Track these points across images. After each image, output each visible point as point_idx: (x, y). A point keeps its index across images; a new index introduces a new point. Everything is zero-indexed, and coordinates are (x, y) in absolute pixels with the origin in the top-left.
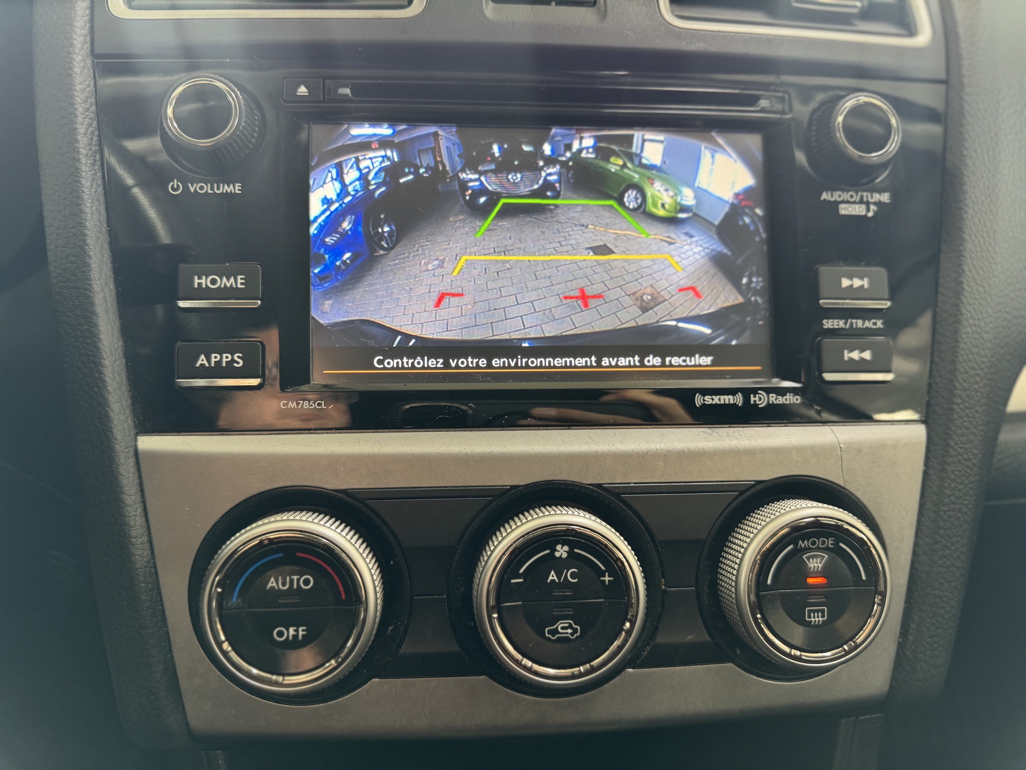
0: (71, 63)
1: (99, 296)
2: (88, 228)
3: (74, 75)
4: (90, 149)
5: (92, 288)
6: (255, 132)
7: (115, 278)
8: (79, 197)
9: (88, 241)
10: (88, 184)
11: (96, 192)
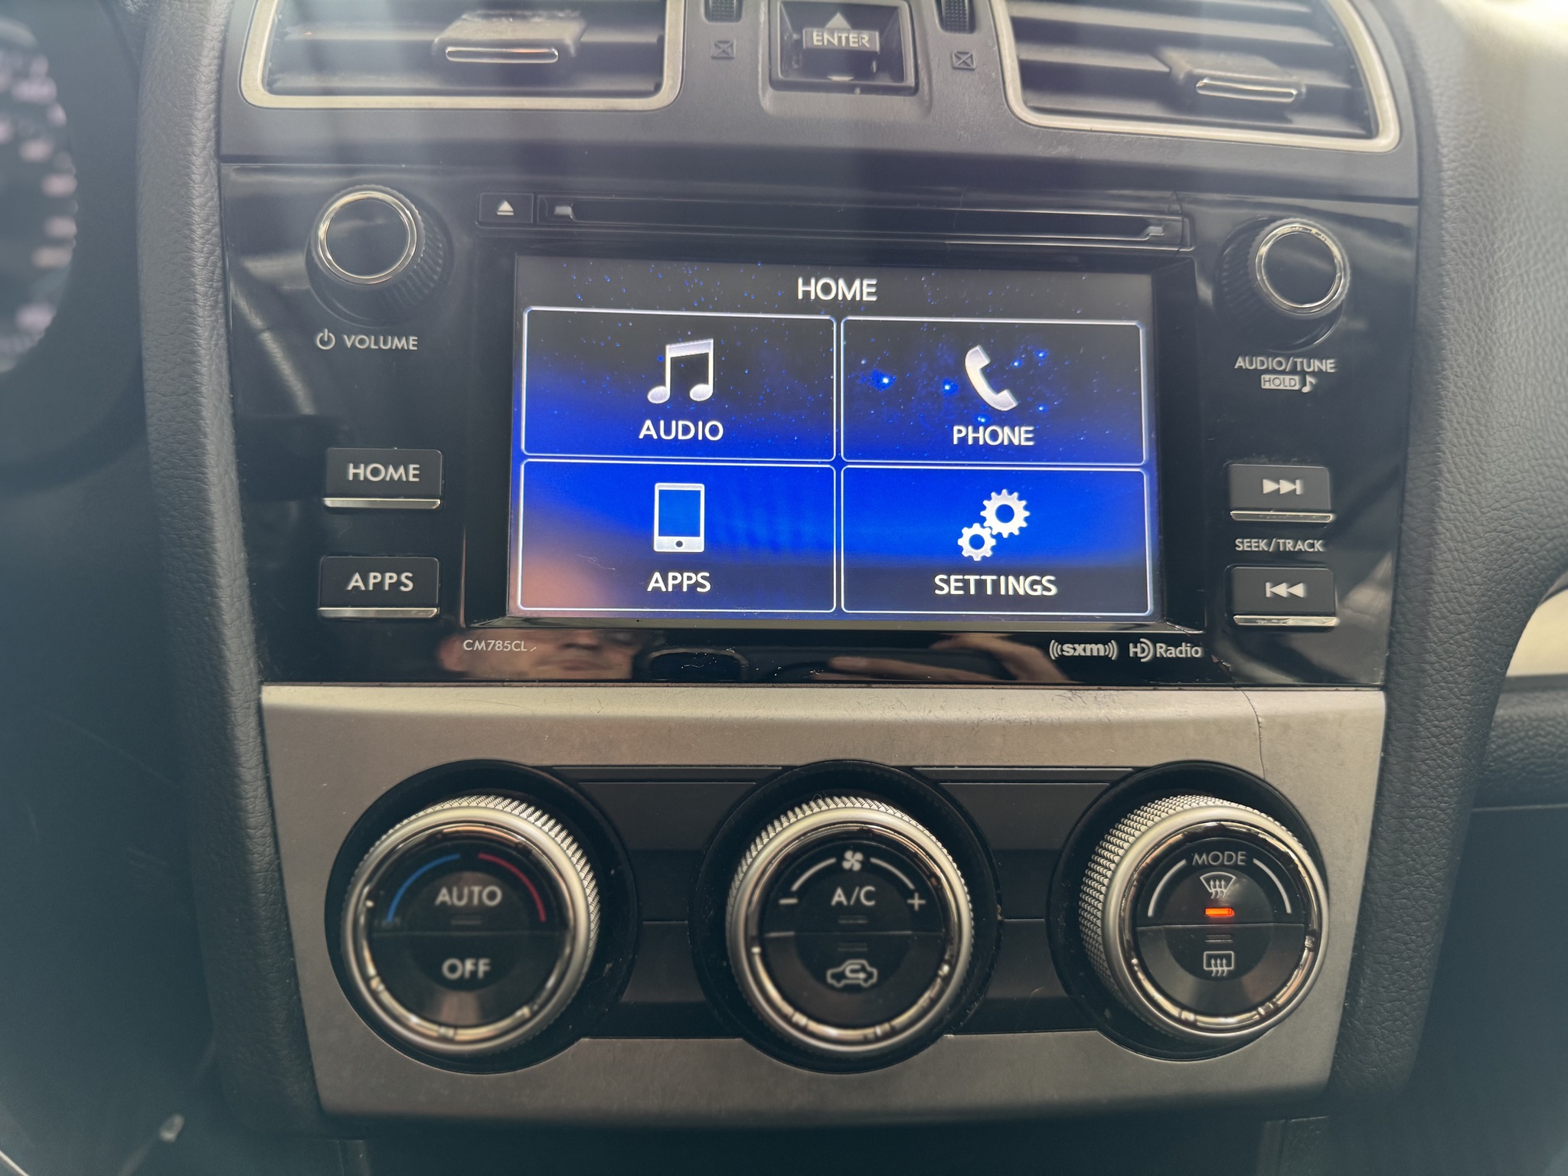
0: (189, 167)
1: (216, 490)
2: (204, 395)
3: (192, 184)
4: (211, 287)
5: (207, 478)
6: (438, 264)
7: (239, 465)
8: (193, 353)
9: (204, 413)
10: (206, 334)
11: (216, 345)
